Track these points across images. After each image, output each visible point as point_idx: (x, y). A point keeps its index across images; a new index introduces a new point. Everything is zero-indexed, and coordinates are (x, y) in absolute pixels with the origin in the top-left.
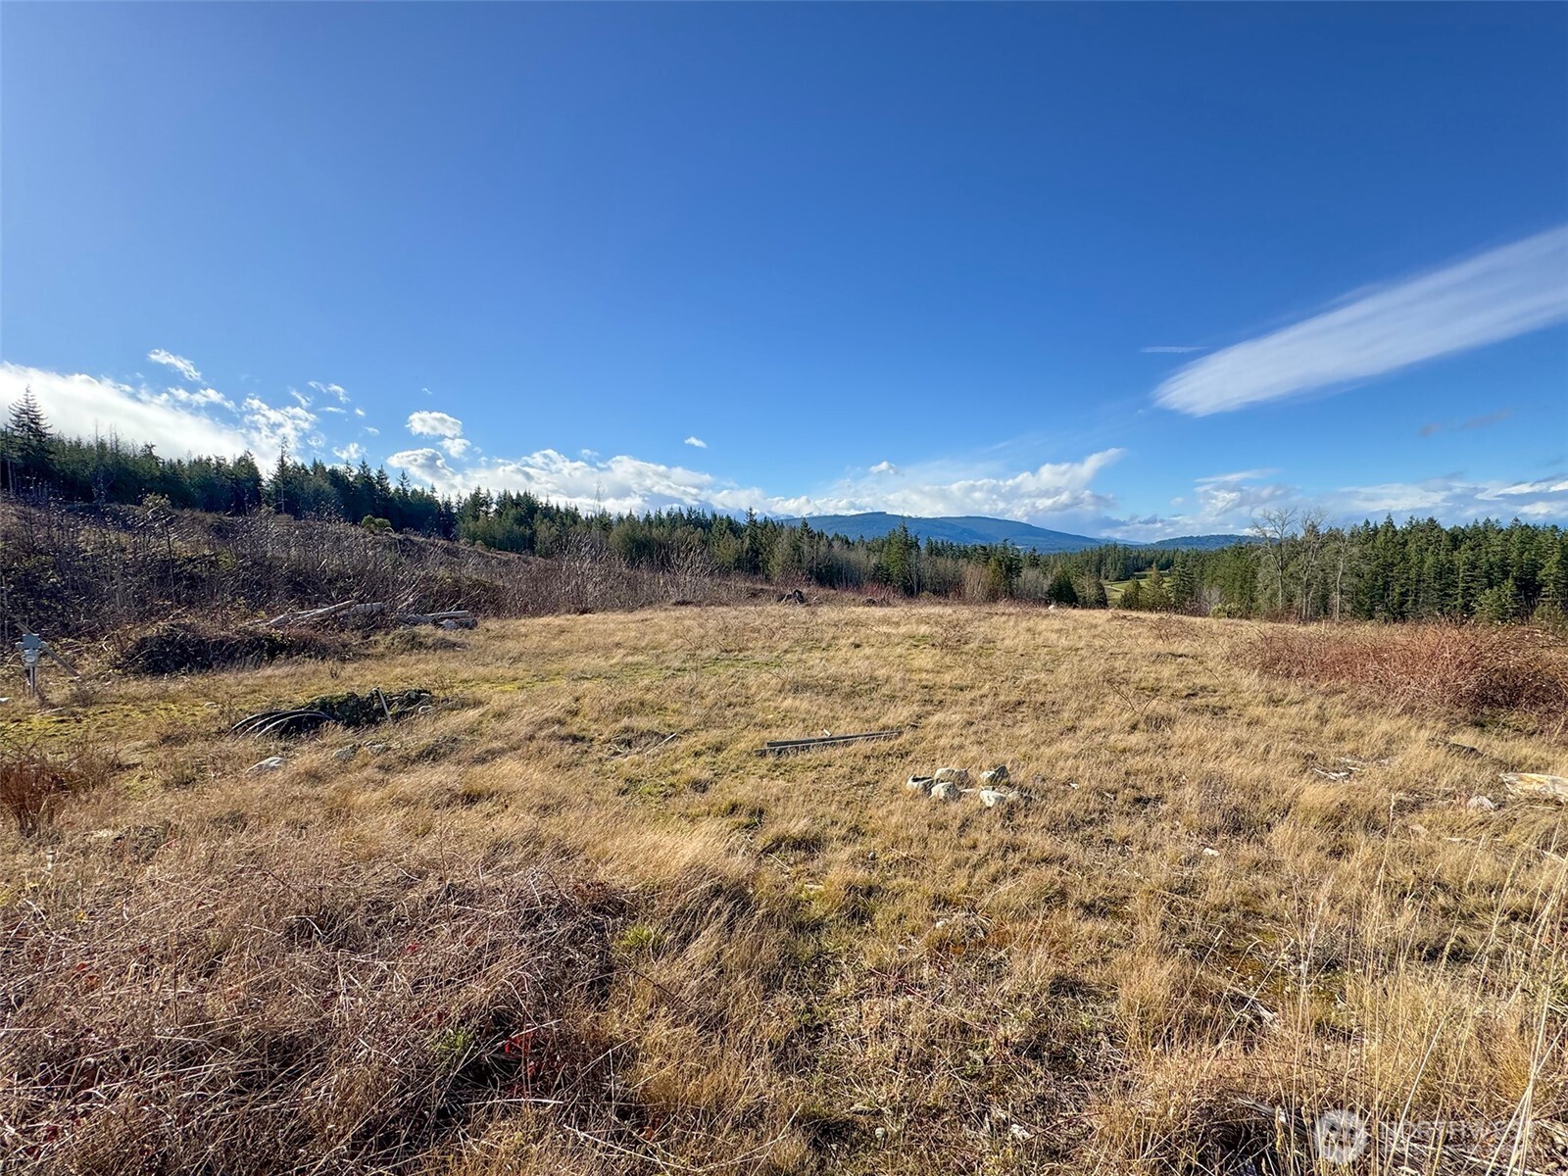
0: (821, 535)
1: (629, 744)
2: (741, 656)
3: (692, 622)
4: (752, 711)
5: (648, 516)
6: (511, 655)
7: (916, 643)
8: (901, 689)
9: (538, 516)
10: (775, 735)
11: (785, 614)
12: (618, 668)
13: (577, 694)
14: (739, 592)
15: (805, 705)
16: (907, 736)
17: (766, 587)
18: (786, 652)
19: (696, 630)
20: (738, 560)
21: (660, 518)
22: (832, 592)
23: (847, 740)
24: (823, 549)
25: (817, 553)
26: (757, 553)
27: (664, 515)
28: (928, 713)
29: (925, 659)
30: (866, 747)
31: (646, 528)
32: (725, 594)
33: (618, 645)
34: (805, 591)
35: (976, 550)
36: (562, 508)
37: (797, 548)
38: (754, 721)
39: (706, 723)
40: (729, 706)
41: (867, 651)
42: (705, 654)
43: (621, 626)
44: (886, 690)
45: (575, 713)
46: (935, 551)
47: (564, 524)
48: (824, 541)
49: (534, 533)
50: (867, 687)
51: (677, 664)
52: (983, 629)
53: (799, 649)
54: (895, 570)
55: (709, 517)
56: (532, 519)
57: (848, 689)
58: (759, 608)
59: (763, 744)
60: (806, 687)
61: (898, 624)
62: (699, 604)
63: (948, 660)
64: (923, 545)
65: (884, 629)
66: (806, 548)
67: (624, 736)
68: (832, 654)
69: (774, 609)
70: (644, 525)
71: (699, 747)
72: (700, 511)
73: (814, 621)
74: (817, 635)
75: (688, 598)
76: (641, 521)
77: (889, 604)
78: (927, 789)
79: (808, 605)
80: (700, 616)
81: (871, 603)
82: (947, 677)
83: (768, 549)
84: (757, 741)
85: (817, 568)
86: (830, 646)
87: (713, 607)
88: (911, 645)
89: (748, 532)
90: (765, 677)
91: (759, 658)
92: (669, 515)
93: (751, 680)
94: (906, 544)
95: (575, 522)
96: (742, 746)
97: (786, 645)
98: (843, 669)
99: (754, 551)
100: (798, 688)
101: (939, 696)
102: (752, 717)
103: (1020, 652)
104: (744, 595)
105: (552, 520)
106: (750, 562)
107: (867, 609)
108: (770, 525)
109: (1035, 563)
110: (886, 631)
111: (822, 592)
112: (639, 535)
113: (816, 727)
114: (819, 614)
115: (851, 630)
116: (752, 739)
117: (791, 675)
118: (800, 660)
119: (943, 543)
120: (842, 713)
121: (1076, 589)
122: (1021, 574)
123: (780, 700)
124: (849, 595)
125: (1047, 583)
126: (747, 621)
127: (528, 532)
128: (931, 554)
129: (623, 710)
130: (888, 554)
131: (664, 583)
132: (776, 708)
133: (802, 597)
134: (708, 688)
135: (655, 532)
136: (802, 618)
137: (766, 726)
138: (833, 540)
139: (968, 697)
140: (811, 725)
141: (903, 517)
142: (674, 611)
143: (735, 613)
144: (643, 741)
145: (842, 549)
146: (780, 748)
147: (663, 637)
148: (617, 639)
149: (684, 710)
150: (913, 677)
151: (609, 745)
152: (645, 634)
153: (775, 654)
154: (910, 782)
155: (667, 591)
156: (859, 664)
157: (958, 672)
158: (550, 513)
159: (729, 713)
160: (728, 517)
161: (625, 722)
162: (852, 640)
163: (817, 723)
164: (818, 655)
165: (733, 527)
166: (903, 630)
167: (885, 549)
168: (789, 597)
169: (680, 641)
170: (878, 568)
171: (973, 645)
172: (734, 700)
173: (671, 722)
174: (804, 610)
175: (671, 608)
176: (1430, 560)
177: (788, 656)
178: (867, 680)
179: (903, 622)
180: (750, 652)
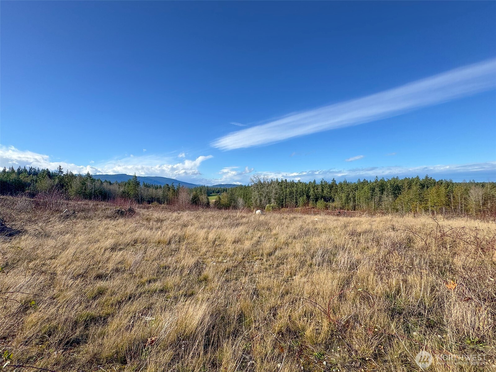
24: (98, 185)
25: (95, 186)
37: (84, 184)
46: (147, 186)
54: (131, 193)
66: (89, 184)
83: (68, 184)
94: (136, 183)
99: (61, 185)
119: (149, 184)
121: (200, 199)
138: (103, 182)
145: (107, 185)
165: (50, 175)
167: (127, 186)
170: (124, 192)
176: (288, 190)
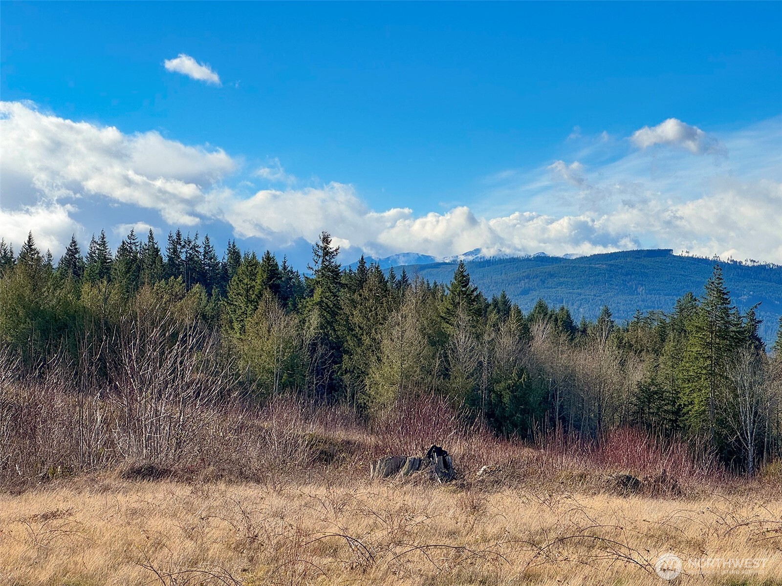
0: (503, 309)
3: (169, 522)
5: (73, 250)
11: (404, 509)
14: (290, 447)
17: (360, 436)
19: (178, 545)
20: (291, 367)
22: (527, 452)
24: (507, 342)
25: (491, 351)
26: (338, 350)
27: (113, 252)
31: (68, 282)
32: (253, 452)
34: (456, 449)
54: (696, 401)
55: (222, 256)
58: (339, 492)
62: (187, 476)
70: (63, 276)
72: (200, 242)
73: (478, 530)
75: (160, 460)
76: (55, 264)
77: (677, 492)
79: (462, 486)
80: (190, 508)
81: (629, 486)
83: (367, 341)
85: (490, 390)
87: (222, 486)
89: (316, 297)
92: (123, 250)
94: (723, 334)
104: (302, 456)
106: (319, 372)
107: (618, 502)
108: (372, 281)
112: (50, 299)
114: (492, 510)
126: (306, 524)
130: (676, 358)
131: (104, 421)
133: (446, 465)
135: (88, 295)
136: (447, 522)
138: (531, 319)
141: (716, 264)
142: (125, 492)
152: (48, 551)
155: (110, 443)
160: (268, 258)
167: (669, 346)
168: (416, 465)
174: (452, 501)
175: (115, 484)
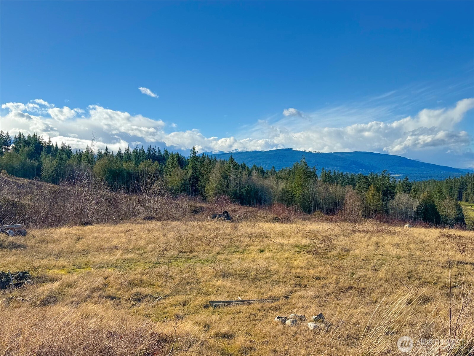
0: (243, 167)
1: (139, 301)
2: (191, 256)
3: (158, 232)
4: (200, 286)
5: (120, 152)
6: (54, 253)
7: (299, 250)
8: (283, 278)
9: (43, 153)
10: (213, 298)
11: (218, 228)
12: (120, 262)
13: (105, 276)
14: (184, 209)
15: (229, 284)
16: (282, 301)
17: (204, 205)
18: (218, 253)
19: (162, 238)
20: (184, 185)
21: (128, 154)
23: (249, 302)
24: (245, 177)
25: (240, 180)
26: (197, 180)
28: (297, 291)
29: (301, 260)
30: (259, 306)
31: (118, 161)
32: (176, 211)
33: (116, 247)
34: (230, 210)
35: (360, 179)
36: (60, 146)
37: (225, 177)
38: (201, 292)
39: (176, 292)
40: (188, 283)
41: (267, 254)
42: (170, 253)
43: (114, 235)
44: (275, 278)
45: (106, 285)
46: (329, 179)
47: (62, 159)
48: (246, 172)
49: (40, 165)
50: (264, 276)
51: (154, 260)
52: (344, 242)
53: (226, 252)
54: (298, 193)
55: (163, 152)
56: (39, 154)
57: (253, 277)
58: (200, 223)
59: (207, 302)
60: (230, 274)
61: (289, 237)
62: (160, 219)
63: (315, 262)
64: (319, 175)
65: (280, 240)
66: (232, 177)
67: (136, 297)
68: (246, 256)
69: (211, 224)
70: (117, 159)
71: (175, 303)
72: (157, 148)
73: (236, 233)
74: (237, 243)
75: (152, 215)
78: (284, 321)
79: (232, 222)
80: (163, 228)
81: (276, 220)
82: (312, 272)
83: (205, 177)
84: (204, 301)
85: (240, 191)
86: (244, 250)
87: (170, 222)
88: (296, 251)
90: (206, 268)
91: (202, 257)
92: (134, 151)
93: (198, 270)
94: (305, 174)
95: (69, 157)
96: (196, 303)
97: (218, 249)
98: (251, 265)
99: (195, 179)
100: (225, 275)
101: (305, 282)
102: (200, 290)
103: (362, 258)
104: (189, 212)
105: (54, 156)
106: (192, 186)
107: (272, 225)
108: (207, 160)
109: (407, 188)
110: (281, 241)
111: (243, 209)
112: (114, 167)
113: (234, 296)
114: (239, 228)
115: (259, 241)
116: (200, 300)
117: (221, 267)
118: (226, 259)
119: (335, 173)
120: (249, 289)
121: (439, 210)
122: (395, 197)
123: (215, 281)
124: (262, 212)
125: (415, 205)
126: (193, 232)
127: (36, 164)
128: (324, 182)
129: (131, 284)
130: (293, 181)
132: (213, 286)
133: (228, 216)
134: (175, 273)
135: (125, 165)
136: (228, 231)
137: (207, 294)
139: (322, 283)
140: (231, 294)
142: (144, 224)
143: (185, 227)
144: (147, 299)
145: (258, 177)
146: (215, 304)
147: (142, 243)
148: (115, 243)
149: (163, 285)
150: (292, 271)
151: (129, 301)
152: (130, 241)
153: (212, 255)
154: (276, 318)
155: (138, 209)
156: (261, 262)
157: (320, 268)
158: (51, 150)
159: (188, 287)
161: (135, 290)
162: (259, 247)
163: (235, 294)
164: (238, 256)
165: (181, 162)
166: (292, 241)
168: (220, 216)
169: (153, 245)
170: (284, 192)
171: (334, 253)
172: (190, 280)
173: (158, 291)
174: (230, 225)
175: (141, 221)
177: (219, 256)
178: (265, 272)
179: (293, 236)
180: (196, 253)
